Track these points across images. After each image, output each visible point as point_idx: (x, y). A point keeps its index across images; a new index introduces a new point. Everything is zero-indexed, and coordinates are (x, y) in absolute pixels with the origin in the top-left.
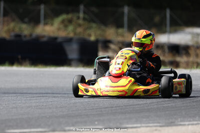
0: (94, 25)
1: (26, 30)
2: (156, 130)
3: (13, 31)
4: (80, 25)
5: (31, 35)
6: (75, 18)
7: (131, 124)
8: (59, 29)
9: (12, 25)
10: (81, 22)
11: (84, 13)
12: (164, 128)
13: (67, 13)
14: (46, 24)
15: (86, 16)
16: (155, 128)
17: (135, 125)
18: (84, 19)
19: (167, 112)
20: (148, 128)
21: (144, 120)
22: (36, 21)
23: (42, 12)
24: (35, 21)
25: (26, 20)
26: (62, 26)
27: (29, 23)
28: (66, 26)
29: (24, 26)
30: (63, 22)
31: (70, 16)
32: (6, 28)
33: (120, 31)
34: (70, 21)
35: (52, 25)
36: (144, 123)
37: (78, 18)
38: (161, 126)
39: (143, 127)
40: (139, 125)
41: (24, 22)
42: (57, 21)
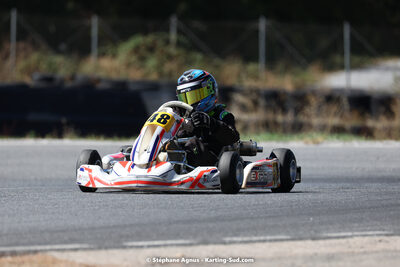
0: (199, 56)
1: (62, 67)
2: (380, 241)
3: (37, 69)
4: (170, 58)
5: (73, 78)
6: (160, 43)
7: (335, 232)
8: (128, 65)
9: (34, 57)
10: (173, 50)
11: (179, 32)
12: (393, 237)
13: (145, 32)
14: (102, 55)
15: (183, 39)
16: (377, 238)
17: (343, 234)
18: (179, 44)
19: (392, 213)
20: (367, 238)
21: (356, 225)
22: (82, 50)
23: (95, 32)
24: (81, 48)
25: (63, 47)
26: (134, 58)
27: (68, 53)
28: (143, 59)
29: (59, 59)
30: (136, 50)
31: (150, 39)
32: (22, 64)
33: (251, 67)
34: (151, 49)
35: (114, 56)
36: (357, 231)
37: (167, 42)
38: (387, 235)
39: (357, 236)
40: (350, 234)
41: (58, 52)
42: (125, 49)
